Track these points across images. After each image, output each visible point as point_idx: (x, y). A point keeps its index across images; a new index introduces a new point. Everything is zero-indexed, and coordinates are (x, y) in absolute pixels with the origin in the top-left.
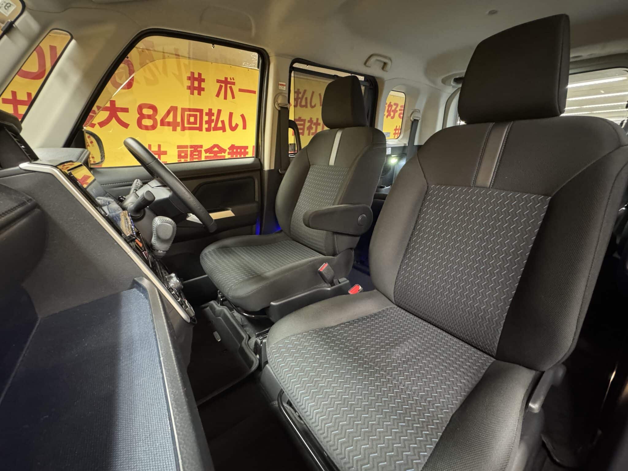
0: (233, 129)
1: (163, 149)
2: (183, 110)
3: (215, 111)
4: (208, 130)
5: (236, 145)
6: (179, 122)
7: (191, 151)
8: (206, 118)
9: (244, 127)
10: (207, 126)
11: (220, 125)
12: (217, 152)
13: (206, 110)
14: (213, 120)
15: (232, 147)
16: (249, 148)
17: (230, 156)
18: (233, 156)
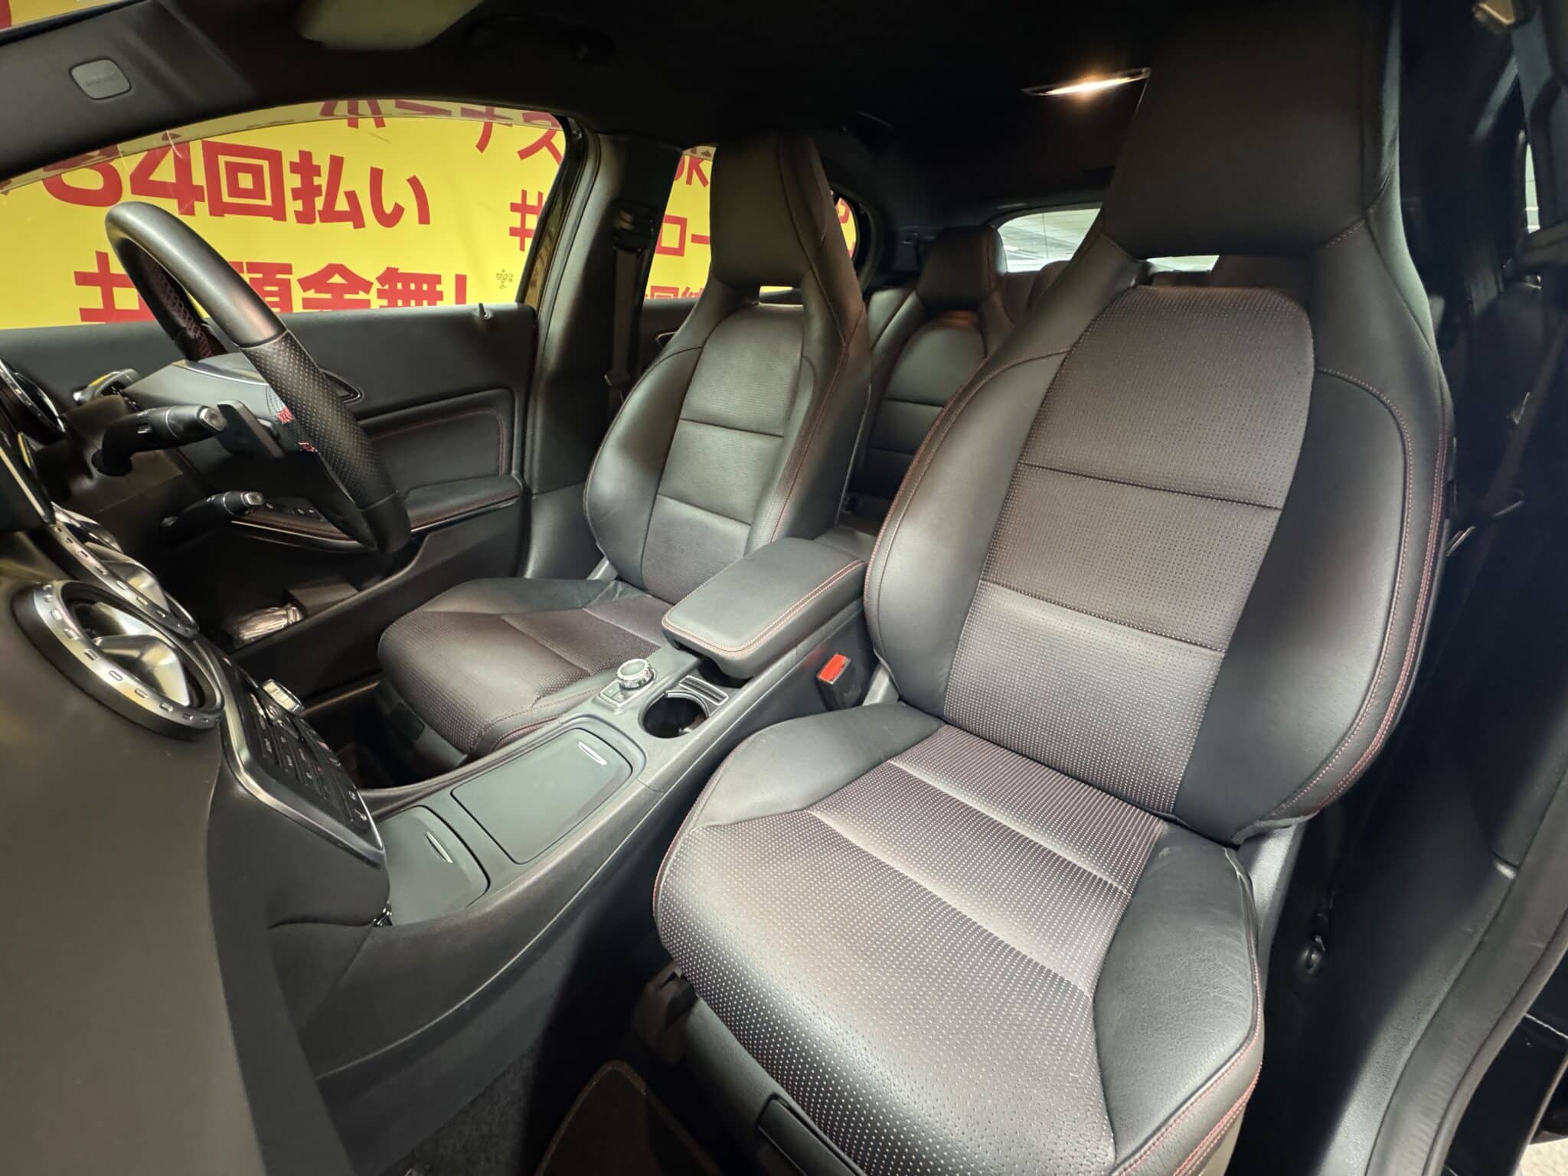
0: (390, 219)
2: (211, 149)
3: (322, 161)
4: (305, 217)
5: (402, 270)
6: (202, 187)
8: (292, 181)
9: (424, 218)
10: (299, 205)
12: (337, 290)
14: (320, 187)
15: (390, 276)
16: (443, 281)
17: (385, 302)
18: (396, 302)
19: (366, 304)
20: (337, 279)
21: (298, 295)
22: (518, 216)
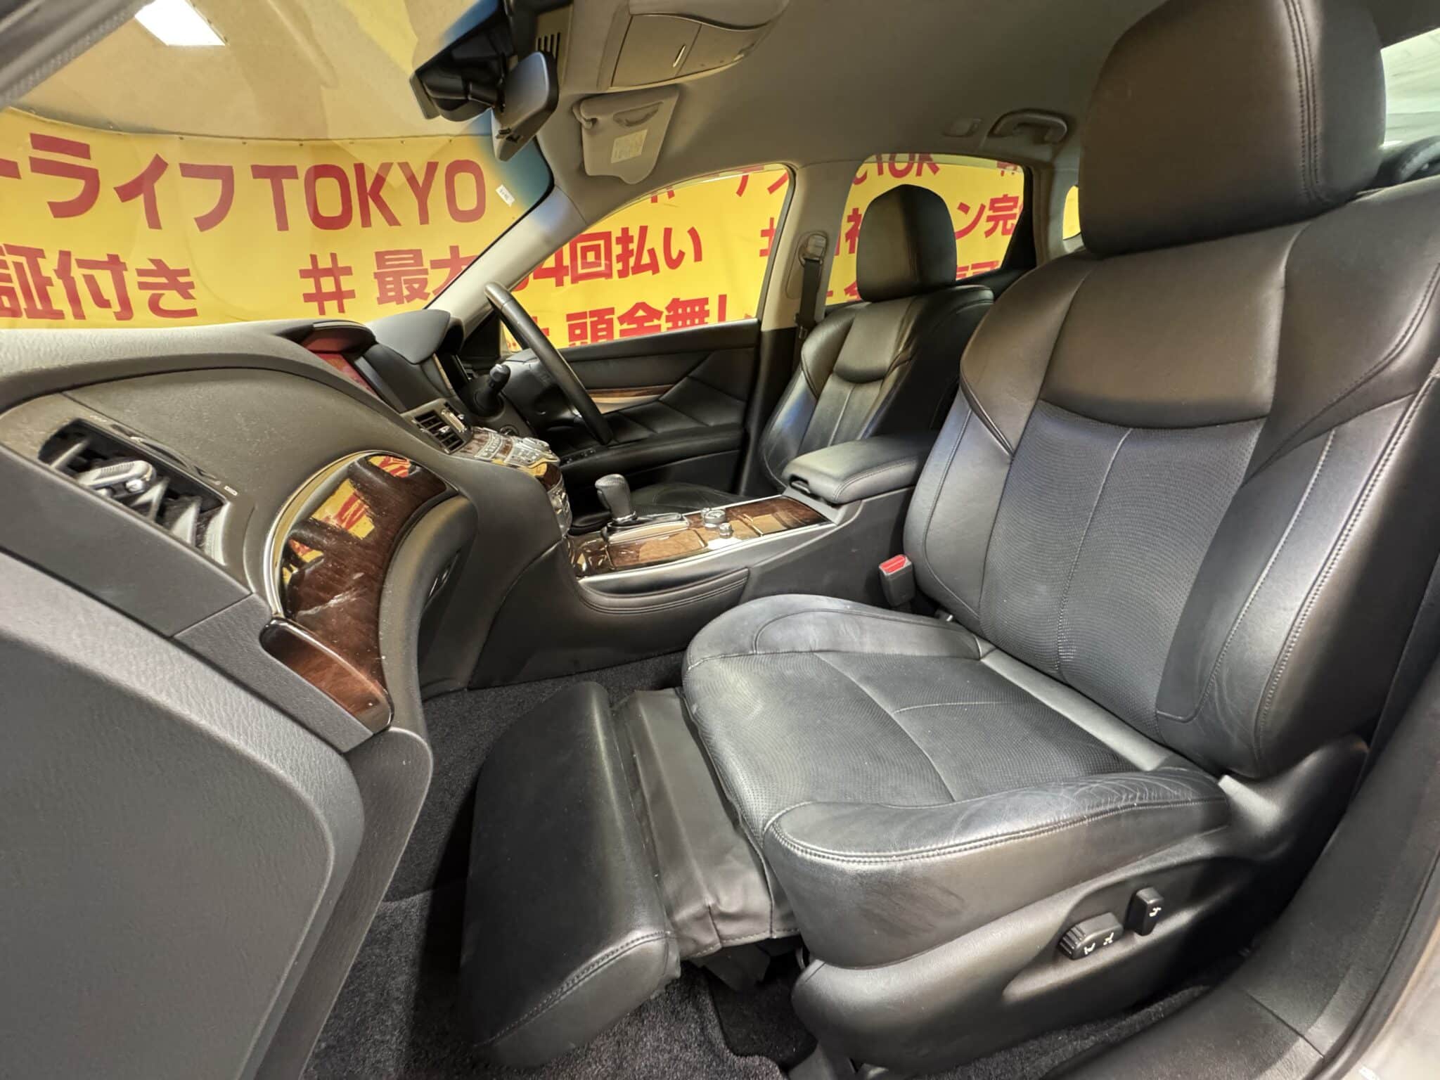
0: (674, 263)
3: (634, 232)
4: (623, 274)
5: (683, 298)
6: (567, 268)
7: (592, 322)
8: (617, 250)
9: (698, 256)
10: (620, 266)
11: (646, 259)
12: (640, 321)
13: (617, 233)
14: (632, 250)
15: (675, 304)
16: (709, 301)
17: (670, 325)
18: (677, 324)
19: (658, 327)
20: (641, 313)
21: (617, 327)
22: (767, 239)
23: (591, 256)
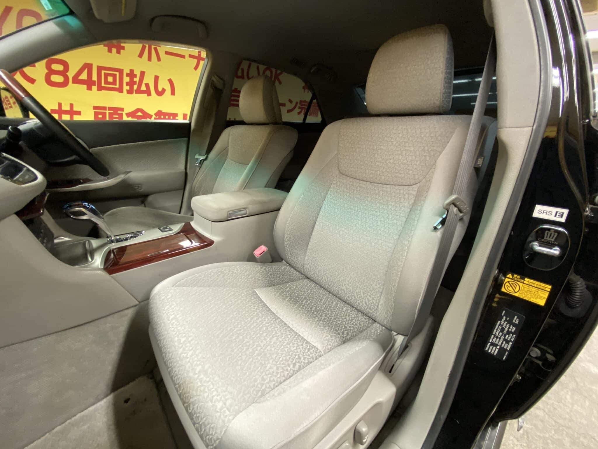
0: (160, 93)
1: (75, 109)
2: (100, 69)
3: (137, 73)
4: (130, 92)
5: (163, 111)
6: (95, 81)
7: (109, 113)
8: (126, 79)
9: (173, 93)
10: (128, 88)
11: (143, 88)
12: (140, 117)
13: (126, 71)
14: (136, 82)
15: (159, 114)
16: (179, 115)
23: (110, 79)
